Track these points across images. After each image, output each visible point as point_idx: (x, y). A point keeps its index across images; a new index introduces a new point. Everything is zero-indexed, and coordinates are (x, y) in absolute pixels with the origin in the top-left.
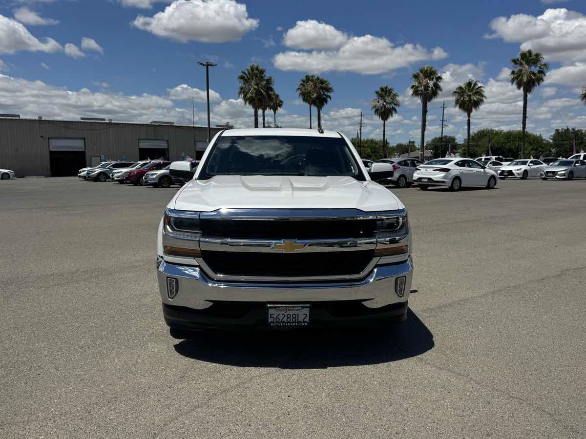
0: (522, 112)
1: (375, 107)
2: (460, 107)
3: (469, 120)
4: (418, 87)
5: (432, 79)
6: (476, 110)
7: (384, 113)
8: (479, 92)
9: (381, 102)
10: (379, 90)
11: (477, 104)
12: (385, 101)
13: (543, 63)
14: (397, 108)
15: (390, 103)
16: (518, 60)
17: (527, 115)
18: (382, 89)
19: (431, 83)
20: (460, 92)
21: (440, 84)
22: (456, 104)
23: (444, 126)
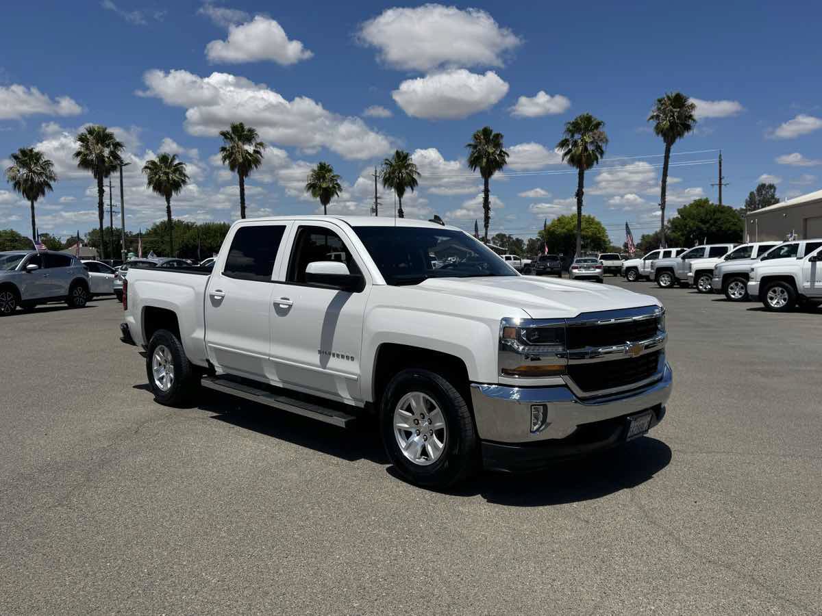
0: (240, 201)
1: (14, 178)
2: (155, 188)
3: (169, 207)
4: (87, 155)
5: (108, 146)
6: (177, 194)
7: (31, 188)
8: (178, 169)
9: (24, 171)
10: (18, 153)
11: (177, 186)
12: (31, 171)
13: (259, 141)
14: (52, 183)
15: (40, 174)
16: (228, 133)
17: (246, 205)
18: (23, 152)
19: (106, 152)
20: (152, 167)
21: (119, 153)
22: (150, 183)
23: (113, 214)
